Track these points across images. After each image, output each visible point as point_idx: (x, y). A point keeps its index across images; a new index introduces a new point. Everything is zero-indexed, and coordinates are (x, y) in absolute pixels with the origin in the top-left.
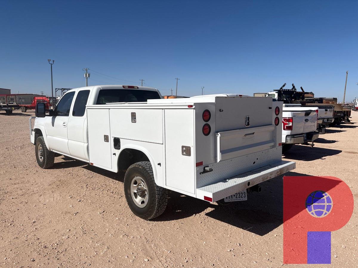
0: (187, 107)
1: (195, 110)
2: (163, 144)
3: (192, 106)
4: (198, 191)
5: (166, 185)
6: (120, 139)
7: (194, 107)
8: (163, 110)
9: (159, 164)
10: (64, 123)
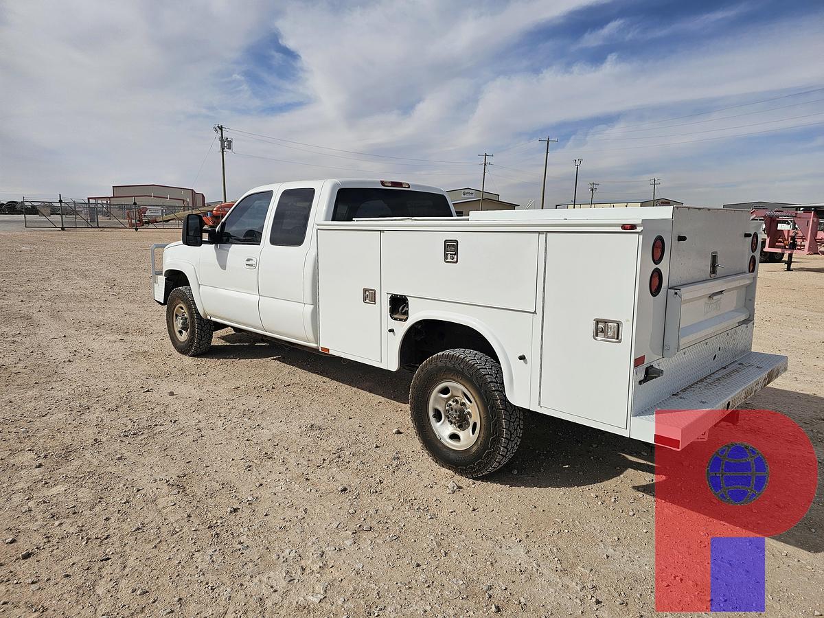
0: (620, 229)
1: (641, 237)
2: (535, 313)
3: (633, 227)
4: (637, 421)
5: (539, 404)
6: (408, 298)
7: (639, 229)
8: (543, 237)
9: (522, 358)
10: (248, 260)
